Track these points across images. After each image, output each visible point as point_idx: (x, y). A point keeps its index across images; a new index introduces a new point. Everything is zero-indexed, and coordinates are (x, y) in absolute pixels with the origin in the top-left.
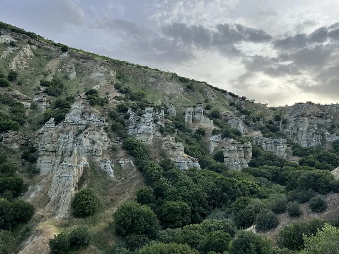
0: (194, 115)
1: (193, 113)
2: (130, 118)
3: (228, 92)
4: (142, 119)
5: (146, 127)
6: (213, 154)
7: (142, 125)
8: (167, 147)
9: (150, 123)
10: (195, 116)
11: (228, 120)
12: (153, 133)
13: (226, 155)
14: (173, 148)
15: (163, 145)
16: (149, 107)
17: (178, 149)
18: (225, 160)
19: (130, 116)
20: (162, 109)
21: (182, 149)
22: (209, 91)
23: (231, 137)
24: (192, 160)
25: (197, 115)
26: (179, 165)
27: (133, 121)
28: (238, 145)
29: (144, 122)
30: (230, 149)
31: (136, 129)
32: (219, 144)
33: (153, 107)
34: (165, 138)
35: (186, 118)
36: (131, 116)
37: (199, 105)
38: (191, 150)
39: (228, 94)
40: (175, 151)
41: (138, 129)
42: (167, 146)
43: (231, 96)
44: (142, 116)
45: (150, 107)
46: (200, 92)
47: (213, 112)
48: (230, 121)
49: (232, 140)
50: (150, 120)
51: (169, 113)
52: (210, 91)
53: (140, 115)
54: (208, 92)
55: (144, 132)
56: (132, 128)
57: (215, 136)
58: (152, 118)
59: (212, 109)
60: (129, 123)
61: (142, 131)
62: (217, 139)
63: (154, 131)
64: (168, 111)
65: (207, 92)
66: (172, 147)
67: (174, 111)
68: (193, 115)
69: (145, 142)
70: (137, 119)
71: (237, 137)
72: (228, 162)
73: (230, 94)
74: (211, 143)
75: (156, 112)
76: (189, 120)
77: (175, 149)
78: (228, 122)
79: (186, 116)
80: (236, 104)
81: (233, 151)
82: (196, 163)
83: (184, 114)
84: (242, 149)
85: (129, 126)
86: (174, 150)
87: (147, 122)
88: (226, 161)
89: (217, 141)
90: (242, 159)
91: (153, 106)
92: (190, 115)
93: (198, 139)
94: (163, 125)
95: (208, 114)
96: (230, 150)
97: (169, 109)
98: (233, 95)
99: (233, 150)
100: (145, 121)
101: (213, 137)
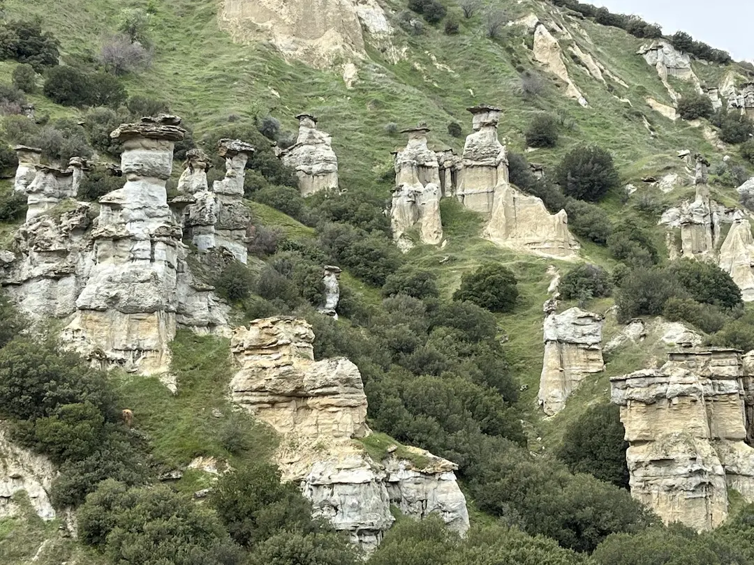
0: (449, 184)
1: (442, 170)
2: (31, 213)
3: (664, 33)
4: (105, 222)
5: (126, 268)
6: (558, 420)
7: (103, 258)
8: (261, 390)
9: (153, 243)
10: (459, 192)
11: (665, 208)
12: (172, 307)
13: (634, 424)
14: (298, 396)
15: (239, 380)
16: (146, 142)
17: (326, 400)
18: (633, 455)
19: (31, 199)
20: (232, 153)
21: (352, 402)
22: (546, 32)
23: (674, 315)
24: (418, 464)
25: (467, 184)
26: (336, 497)
27: (49, 234)
28: (707, 363)
29: (116, 239)
30: (661, 389)
31: (70, 281)
32: (598, 356)
33: (172, 145)
34: (250, 335)
35: (400, 201)
36: (37, 204)
37: (484, 118)
38: (414, 405)
39: (667, 48)
40: (314, 413)
41: (81, 281)
42: (262, 383)
43: (685, 61)
44: (104, 199)
45: (154, 143)
46: (492, 36)
47: (571, 161)
48: (673, 211)
49: (674, 332)
50: (154, 226)
51: (291, 170)
52: (553, 31)
53: (92, 192)
54: (543, 38)
55: (115, 299)
56: (40, 277)
57: (571, 313)
58: (168, 211)
59: (569, 145)
60: (23, 245)
61: (104, 291)
62: (591, 327)
63: (183, 290)
64: (286, 159)
65: (537, 37)
66: (289, 388)
67: (327, 161)
68: (442, 178)
69: (121, 362)
70: (75, 220)
71: (712, 312)
72: (652, 470)
73: (682, 43)
74: (550, 356)
75: (197, 171)
76: (418, 215)
77: (310, 402)
78: (665, 218)
79: (399, 189)
80: (717, 104)
81: (675, 401)
82: (443, 486)
83: (390, 177)
84: (733, 383)
85: (25, 265)
86: (307, 408)
87: (133, 239)
88: (638, 464)
89: (590, 340)
90: (736, 445)
91: (170, 137)
92: (425, 182)
93: (471, 331)
94: (241, 253)
95: (539, 175)
96: (660, 397)
97: (296, 151)
98: (700, 53)
99: (681, 395)
100: (123, 233)
101: (561, 318)
